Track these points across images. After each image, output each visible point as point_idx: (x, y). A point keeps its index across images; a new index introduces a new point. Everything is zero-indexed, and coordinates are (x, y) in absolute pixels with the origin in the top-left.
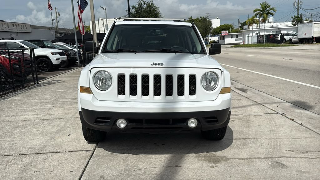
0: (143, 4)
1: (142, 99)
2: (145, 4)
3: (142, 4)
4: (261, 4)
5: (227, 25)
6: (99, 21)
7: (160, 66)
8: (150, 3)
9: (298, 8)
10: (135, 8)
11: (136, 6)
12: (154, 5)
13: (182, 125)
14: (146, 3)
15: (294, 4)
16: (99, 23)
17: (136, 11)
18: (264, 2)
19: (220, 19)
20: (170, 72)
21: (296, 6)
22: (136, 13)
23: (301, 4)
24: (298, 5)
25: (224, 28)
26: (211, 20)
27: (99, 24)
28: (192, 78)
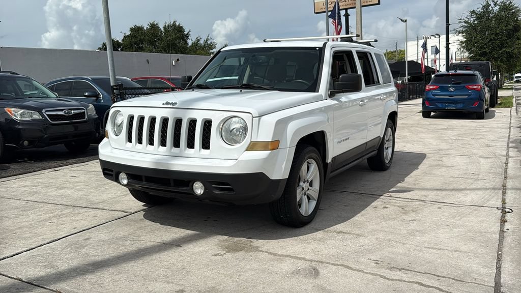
0: (492, 5)
1: (147, 149)
2: (496, 4)
3: (489, 5)
6: (418, 41)
7: (171, 106)
8: (508, 3)
10: (477, 14)
11: (478, 10)
12: (516, 6)
13: (186, 189)
14: (498, 3)
16: (418, 44)
17: (478, 18)
20: (179, 114)
22: (476, 22)
27: (418, 46)
28: (207, 124)
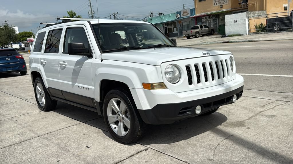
4: (68, 12)
5: (27, 32)
9: (92, 16)
15: (88, 13)
18: (71, 10)
19: (17, 27)
21: (90, 14)
23: (94, 13)
24: (92, 14)
25: (25, 35)
26: (14, 27)
